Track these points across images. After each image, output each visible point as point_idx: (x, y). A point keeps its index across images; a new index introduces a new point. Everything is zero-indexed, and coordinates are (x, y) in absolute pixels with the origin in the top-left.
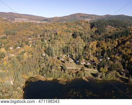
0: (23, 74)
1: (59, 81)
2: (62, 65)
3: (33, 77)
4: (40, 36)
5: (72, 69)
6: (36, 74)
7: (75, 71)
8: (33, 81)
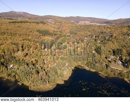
0: (75, 61)
1: (100, 74)
2: (107, 64)
3: (80, 66)
4: (95, 37)
5: (117, 69)
6: (84, 64)
7: (119, 72)
8: (80, 68)
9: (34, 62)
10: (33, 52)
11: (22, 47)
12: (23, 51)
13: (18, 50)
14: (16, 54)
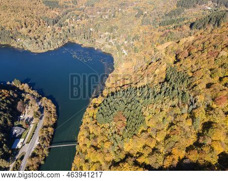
1: (83, 45)
3: (73, 41)
9: (36, 37)
10: (36, 29)
11: (25, 24)
12: (26, 27)
13: (22, 27)
14: (21, 31)
